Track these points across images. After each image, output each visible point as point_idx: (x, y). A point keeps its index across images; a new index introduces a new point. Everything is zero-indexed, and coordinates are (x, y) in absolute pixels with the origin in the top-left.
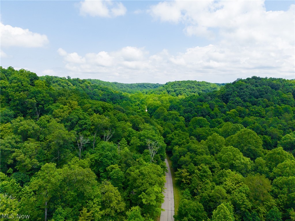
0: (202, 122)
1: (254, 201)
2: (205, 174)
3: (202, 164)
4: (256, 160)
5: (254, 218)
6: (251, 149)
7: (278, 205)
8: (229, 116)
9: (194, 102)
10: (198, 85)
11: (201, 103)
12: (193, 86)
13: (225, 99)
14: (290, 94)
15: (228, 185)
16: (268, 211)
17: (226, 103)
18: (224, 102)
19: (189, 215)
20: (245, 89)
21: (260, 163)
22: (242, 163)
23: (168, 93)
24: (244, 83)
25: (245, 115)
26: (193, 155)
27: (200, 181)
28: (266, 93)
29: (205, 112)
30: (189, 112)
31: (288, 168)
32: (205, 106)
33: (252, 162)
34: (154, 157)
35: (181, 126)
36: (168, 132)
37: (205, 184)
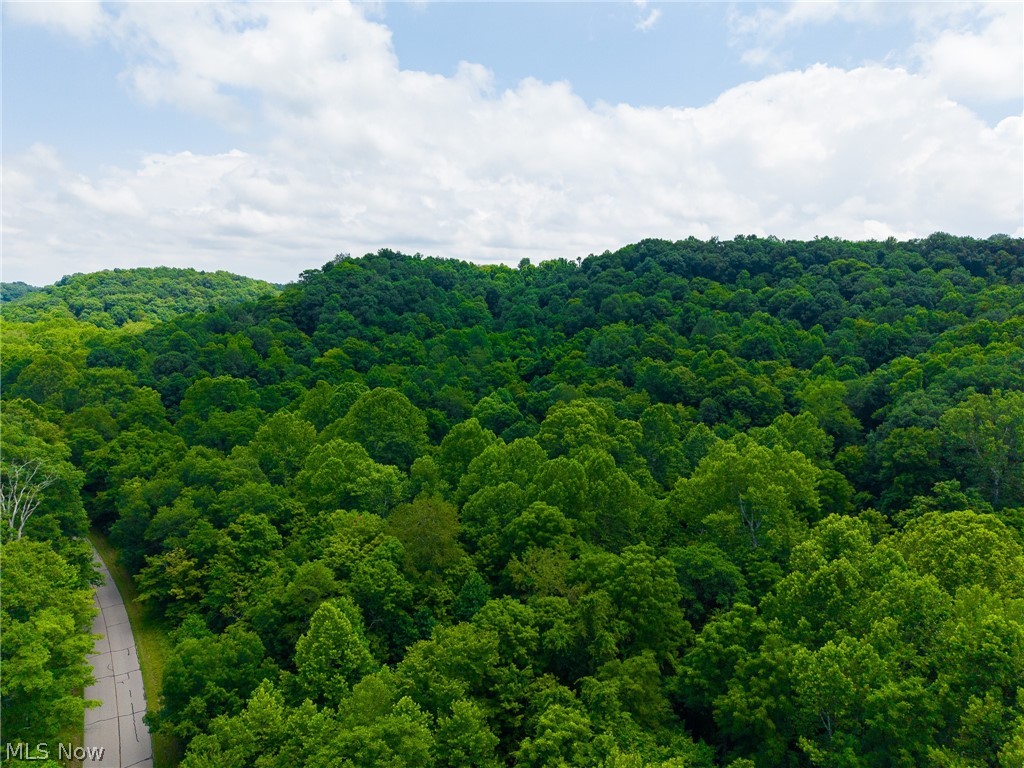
0: (229, 390)
1: (418, 575)
2: (259, 543)
3: (241, 515)
4: (413, 468)
5: (423, 625)
6: (398, 445)
7: (481, 567)
8: (322, 370)
9: (194, 335)
10: (204, 285)
11: (220, 336)
12: (182, 287)
13: (303, 319)
14: (481, 301)
15: (340, 551)
16: (456, 594)
17: (309, 331)
18: (303, 330)
19: (209, 683)
20: (363, 287)
21: (426, 472)
22: (374, 482)
23: (77, 314)
24: (357, 268)
25: (372, 362)
26: (205, 491)
27: (241, 572)
28: (423, 298)
29: (237, 365)
30: (176, 370)
31: (494, 464)
32: (237, 342)
33: (404, 475)
34: (28, 528)
35: (146, 415)
36: (87, 442)
37: (260, 577)
